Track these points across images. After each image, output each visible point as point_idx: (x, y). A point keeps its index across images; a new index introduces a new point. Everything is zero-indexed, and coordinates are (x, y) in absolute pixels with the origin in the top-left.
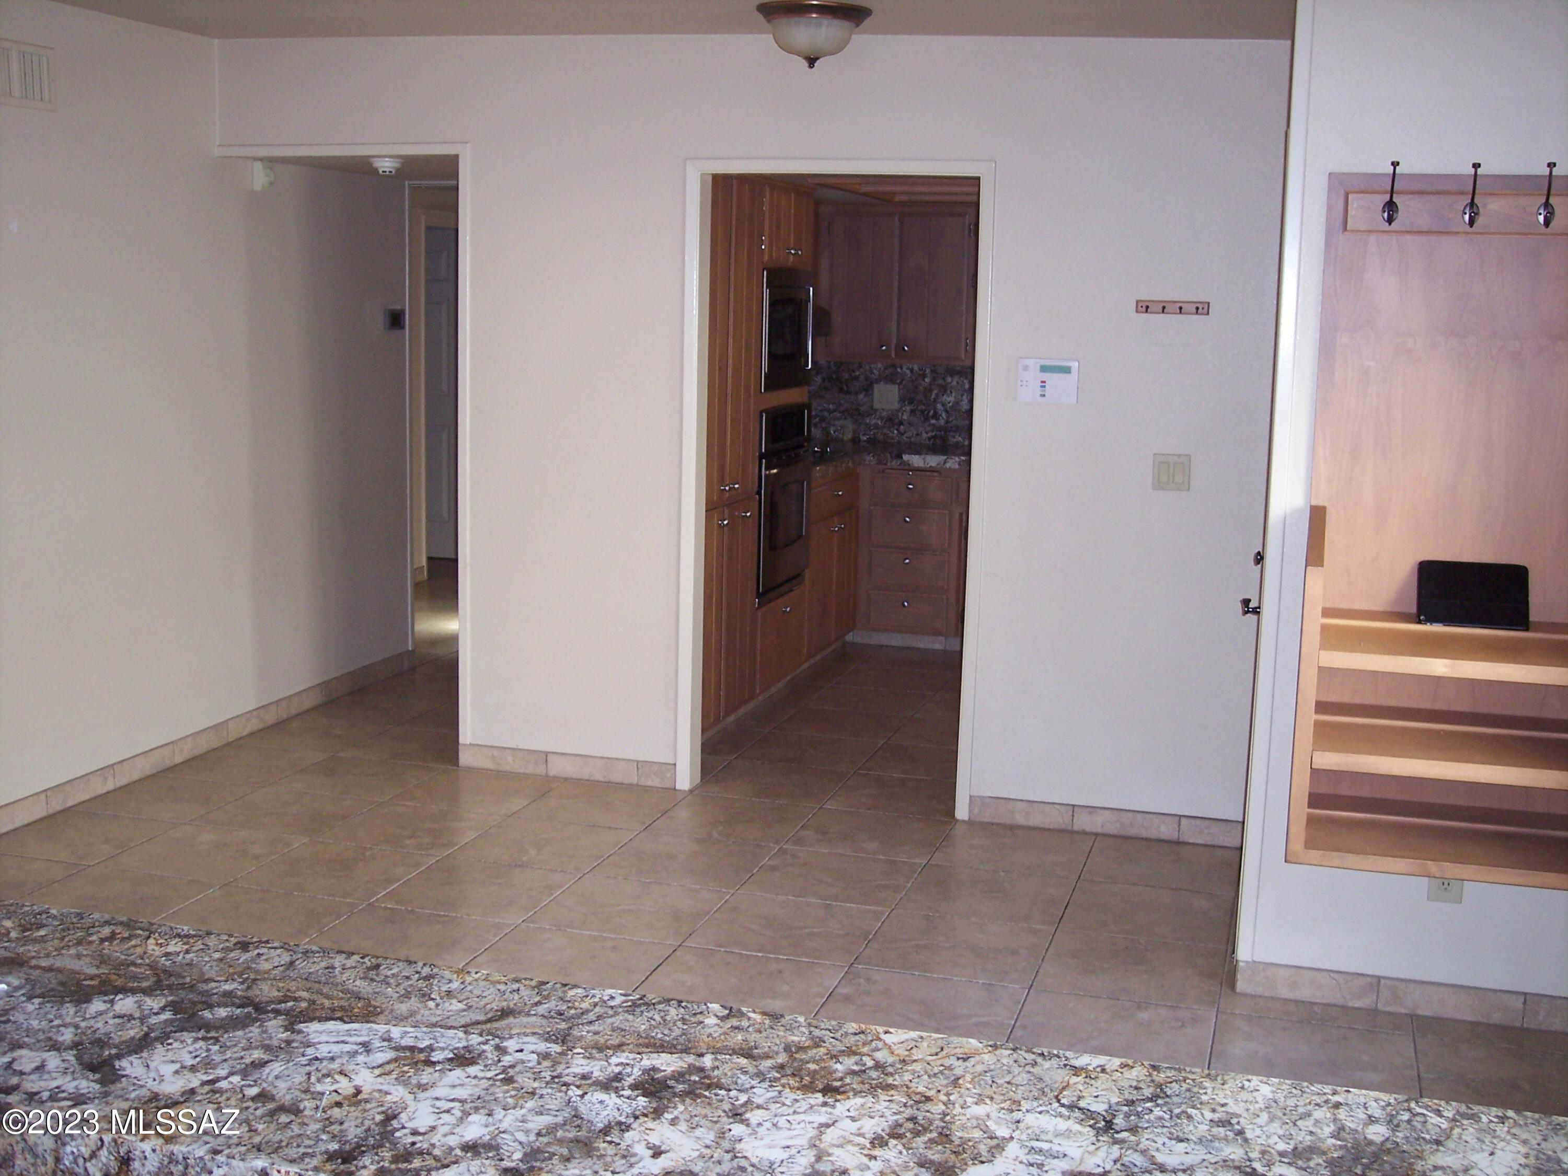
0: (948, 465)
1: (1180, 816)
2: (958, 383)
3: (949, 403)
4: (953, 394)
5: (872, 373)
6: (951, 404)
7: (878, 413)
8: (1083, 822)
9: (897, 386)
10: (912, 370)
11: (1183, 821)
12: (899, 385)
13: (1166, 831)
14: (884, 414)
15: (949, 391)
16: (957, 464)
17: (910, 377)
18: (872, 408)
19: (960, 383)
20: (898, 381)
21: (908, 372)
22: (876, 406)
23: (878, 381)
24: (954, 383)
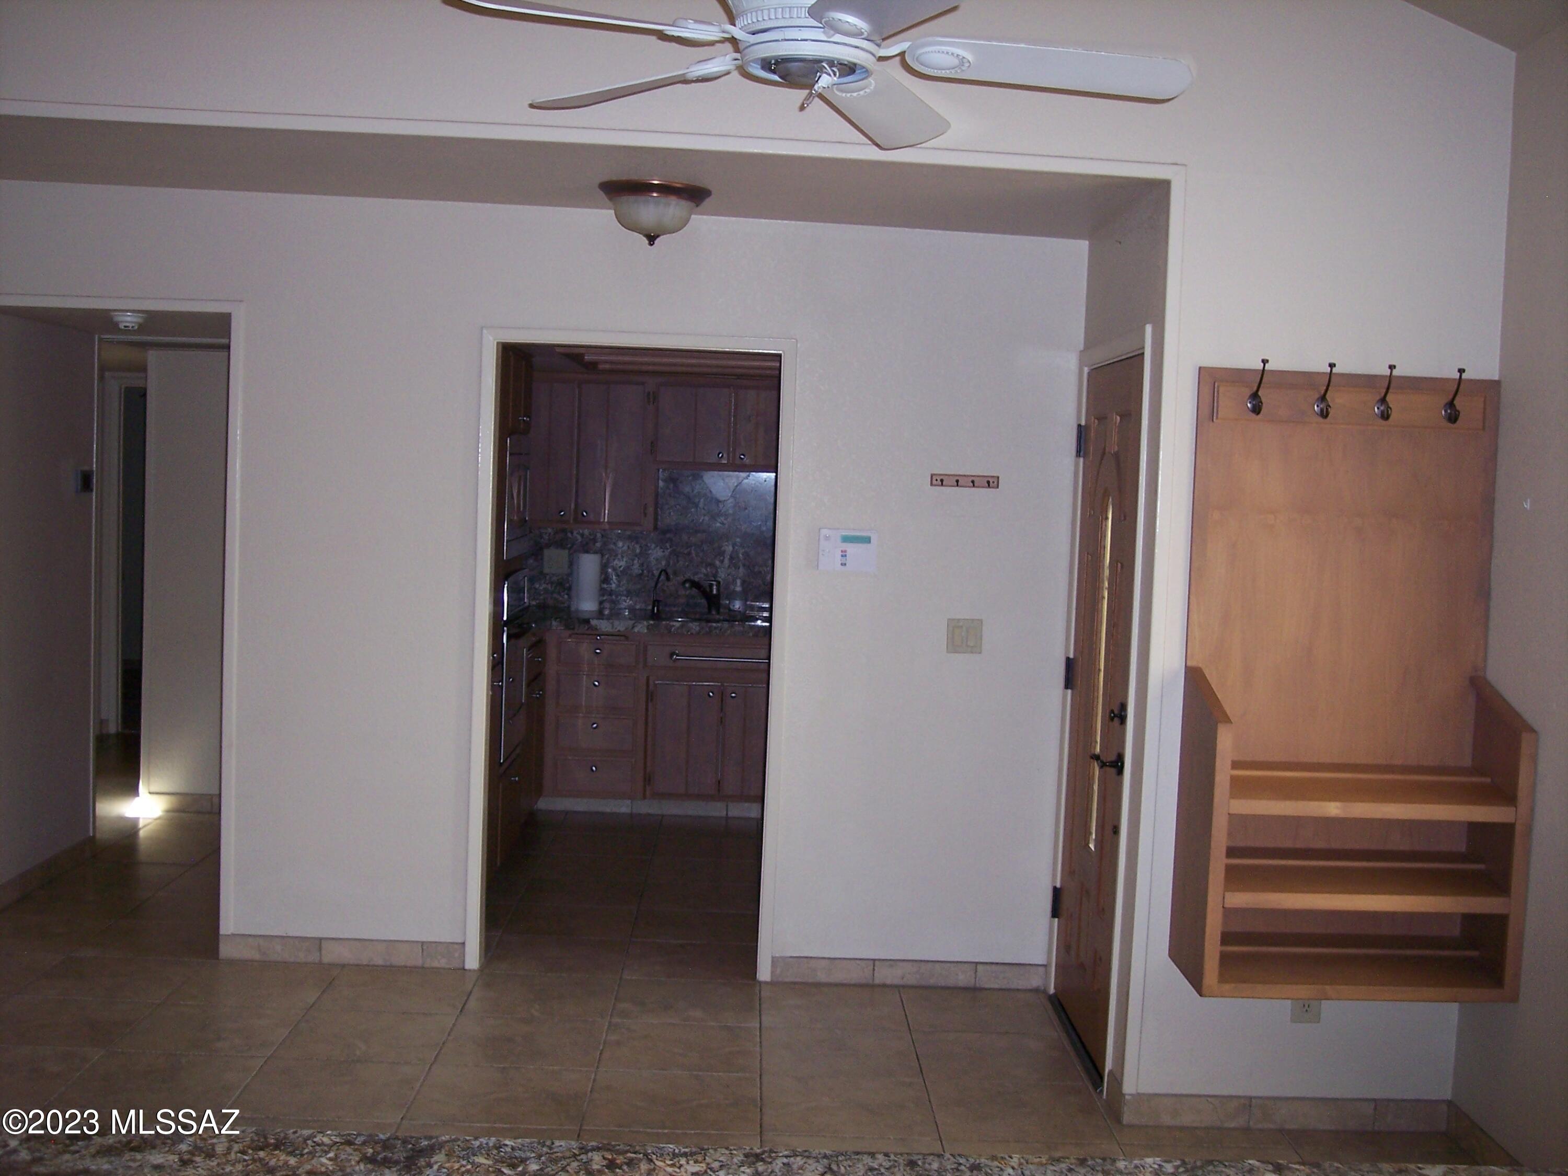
0: (636, 630)
1: (977, 963)
2: (628, 547)
3: (620, 567)
4: (625, 560)
5: (541, 537)
6: (621, 569)
7: (548, 577)
8: (885, 976)
9: (567, 551)
10: (582, 535)
11: (980, 967)
12: (570, 549)
13: (963, 978)
14: (555, 579)
15: (619, 556)
16: (645, 628)
17: (581, 542)
18: (541, 573)
19: (631, 547)
20: (569, 546)
21: (579, 537)
22: (546, 570)
23: (548, 546)
24: (625, 548)
